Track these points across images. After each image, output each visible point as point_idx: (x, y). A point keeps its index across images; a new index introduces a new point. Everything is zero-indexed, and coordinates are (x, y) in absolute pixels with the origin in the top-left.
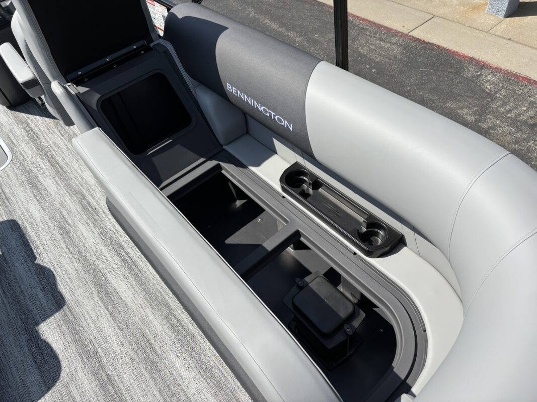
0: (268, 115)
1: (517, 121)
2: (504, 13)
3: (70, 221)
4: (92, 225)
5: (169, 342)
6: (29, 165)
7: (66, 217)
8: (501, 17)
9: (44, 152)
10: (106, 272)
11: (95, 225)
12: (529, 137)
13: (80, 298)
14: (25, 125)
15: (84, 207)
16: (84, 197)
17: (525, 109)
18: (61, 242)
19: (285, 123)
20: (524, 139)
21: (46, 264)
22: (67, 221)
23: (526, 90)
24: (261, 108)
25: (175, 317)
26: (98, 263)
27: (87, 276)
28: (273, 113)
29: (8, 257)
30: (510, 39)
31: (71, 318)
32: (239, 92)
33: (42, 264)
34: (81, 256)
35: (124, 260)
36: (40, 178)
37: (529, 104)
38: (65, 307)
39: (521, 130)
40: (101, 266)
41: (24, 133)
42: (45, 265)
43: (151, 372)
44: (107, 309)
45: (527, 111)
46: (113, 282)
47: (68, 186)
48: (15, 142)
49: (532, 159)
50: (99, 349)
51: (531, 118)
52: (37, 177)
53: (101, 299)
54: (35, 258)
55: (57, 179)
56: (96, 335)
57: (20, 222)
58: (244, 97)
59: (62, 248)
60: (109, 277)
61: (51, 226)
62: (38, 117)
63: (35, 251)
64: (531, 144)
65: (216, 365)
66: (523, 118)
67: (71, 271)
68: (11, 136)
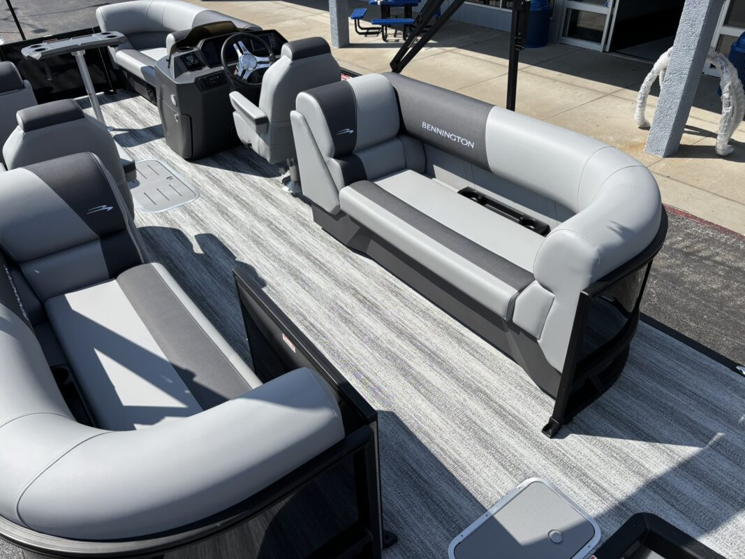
0: (455, 140)
1: (672, 249)
2: (663, 153)
3: (261, 237)
4: (282, 241)
5: (357, 308)
6: (216, 200)
7: (258, 234)
8: (660, 156)
9: (228, 192)
10: (299, 268)
11: (285, 241)
12: (683, 263)
13: (280, 282)
14: (207, 174)
15: (272, 229)
16: (272, 223)
17: (681, 239)
18: (257, 249)
19: (468, 143)
20: (678, 265)
21: (246, 261)
22: (259, 237)
23: (682, 223)
24: (449, 136)
25: (362, 295)
26: (291, 262)
27: (283, 270)
28: (459, 138)
29: (211, 255)
30: (668, 177)
31: (275, 292)
32: (432, 127)
33: (242, 261)
34: (277, 258)
35: (314, 263)
36: (229, 209)
37: (686, 235)
38: (268, 286)
39: (675, 257)
40: (294, 264)
41: (206, 179)
42: (244, 262)
43: (345, 323)
44: (304, 288)
45: (683, 240)
46: (306, 274)
47: (255, 215)
48: (199, 184)
49: (685, 283)
50: (301, 310)
51: (686, 247)
52: (226, 208)
53: (298, 283)
54: (235, 258)
55: (244, 210)
56: (297, 301)
57: (217, 236)
58: (436, 130)
59: (258, 253)
60: (302, 271)
61: (246, 239)
62: (218, 169)
63: (234, 253)
64: (685, 269)
65: (397, 322)
66: (680, 246)
67: (268, 265)
68: (194, 179)
